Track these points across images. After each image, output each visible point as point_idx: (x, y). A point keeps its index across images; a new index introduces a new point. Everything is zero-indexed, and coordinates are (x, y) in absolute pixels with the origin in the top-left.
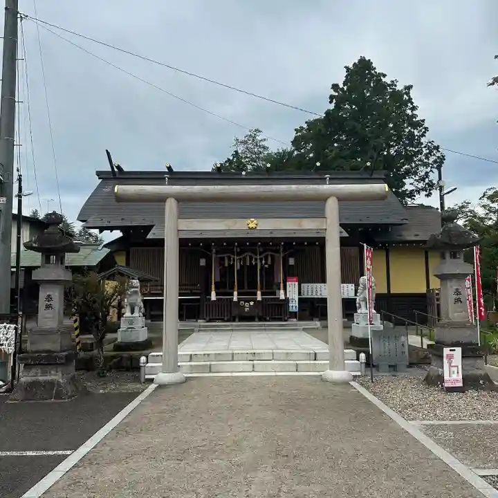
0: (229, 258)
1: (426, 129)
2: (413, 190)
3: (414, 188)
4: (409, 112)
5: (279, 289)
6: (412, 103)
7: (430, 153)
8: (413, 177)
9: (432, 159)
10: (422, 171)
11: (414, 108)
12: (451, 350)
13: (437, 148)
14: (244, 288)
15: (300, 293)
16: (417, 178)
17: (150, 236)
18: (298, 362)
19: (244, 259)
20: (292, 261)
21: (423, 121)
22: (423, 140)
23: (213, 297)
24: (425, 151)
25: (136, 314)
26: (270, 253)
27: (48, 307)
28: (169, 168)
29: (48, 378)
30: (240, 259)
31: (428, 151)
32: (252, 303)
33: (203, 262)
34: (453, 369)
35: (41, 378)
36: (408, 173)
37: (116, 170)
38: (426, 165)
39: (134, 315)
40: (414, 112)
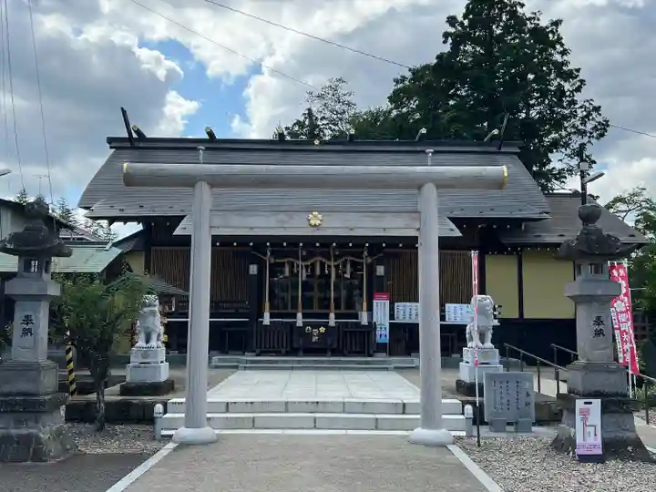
0: (292, 265)
1: (582, 82)
2: (563, 169)
3: (564, 166)
4: (558, 58)
5: (362, 310)
6: (562, 45)
7: (587, 116)
8: (563, 150)
9: (589, 126)
10: (576, 141)
11: (564, 53)
12: (586, 403)
13: (597, 109)
14: (312, 308)
15: (392, 316)
16: (569, 151)
17: (178, 232)
18: (378, 416)
19: (313, 265)
20: (380, 270)
21: (578, 70)
22: (577, 97)
23: (267, 320)
24: (580, 113)
25: (154, 343)
26: (350, 258)
27: (26, 332)
28: (211, 134)
29: (24, 431)
30: (307, 267)
31: (585, 113)
32: (322, 329)
33: (253, 269)
34: (588, 429)
35: (14, 432)
36: (555, 145)
37: (135, 136)
38: (583, 133)
39: (149, 345)
40: (565, 57)
